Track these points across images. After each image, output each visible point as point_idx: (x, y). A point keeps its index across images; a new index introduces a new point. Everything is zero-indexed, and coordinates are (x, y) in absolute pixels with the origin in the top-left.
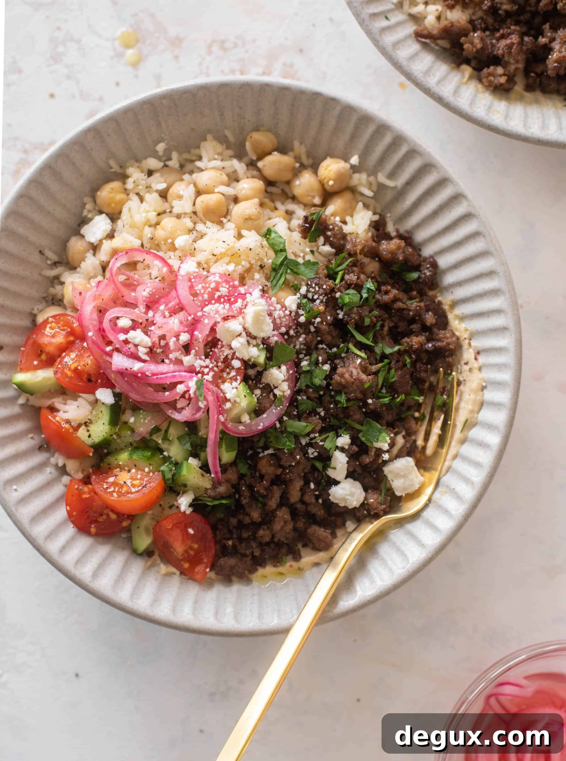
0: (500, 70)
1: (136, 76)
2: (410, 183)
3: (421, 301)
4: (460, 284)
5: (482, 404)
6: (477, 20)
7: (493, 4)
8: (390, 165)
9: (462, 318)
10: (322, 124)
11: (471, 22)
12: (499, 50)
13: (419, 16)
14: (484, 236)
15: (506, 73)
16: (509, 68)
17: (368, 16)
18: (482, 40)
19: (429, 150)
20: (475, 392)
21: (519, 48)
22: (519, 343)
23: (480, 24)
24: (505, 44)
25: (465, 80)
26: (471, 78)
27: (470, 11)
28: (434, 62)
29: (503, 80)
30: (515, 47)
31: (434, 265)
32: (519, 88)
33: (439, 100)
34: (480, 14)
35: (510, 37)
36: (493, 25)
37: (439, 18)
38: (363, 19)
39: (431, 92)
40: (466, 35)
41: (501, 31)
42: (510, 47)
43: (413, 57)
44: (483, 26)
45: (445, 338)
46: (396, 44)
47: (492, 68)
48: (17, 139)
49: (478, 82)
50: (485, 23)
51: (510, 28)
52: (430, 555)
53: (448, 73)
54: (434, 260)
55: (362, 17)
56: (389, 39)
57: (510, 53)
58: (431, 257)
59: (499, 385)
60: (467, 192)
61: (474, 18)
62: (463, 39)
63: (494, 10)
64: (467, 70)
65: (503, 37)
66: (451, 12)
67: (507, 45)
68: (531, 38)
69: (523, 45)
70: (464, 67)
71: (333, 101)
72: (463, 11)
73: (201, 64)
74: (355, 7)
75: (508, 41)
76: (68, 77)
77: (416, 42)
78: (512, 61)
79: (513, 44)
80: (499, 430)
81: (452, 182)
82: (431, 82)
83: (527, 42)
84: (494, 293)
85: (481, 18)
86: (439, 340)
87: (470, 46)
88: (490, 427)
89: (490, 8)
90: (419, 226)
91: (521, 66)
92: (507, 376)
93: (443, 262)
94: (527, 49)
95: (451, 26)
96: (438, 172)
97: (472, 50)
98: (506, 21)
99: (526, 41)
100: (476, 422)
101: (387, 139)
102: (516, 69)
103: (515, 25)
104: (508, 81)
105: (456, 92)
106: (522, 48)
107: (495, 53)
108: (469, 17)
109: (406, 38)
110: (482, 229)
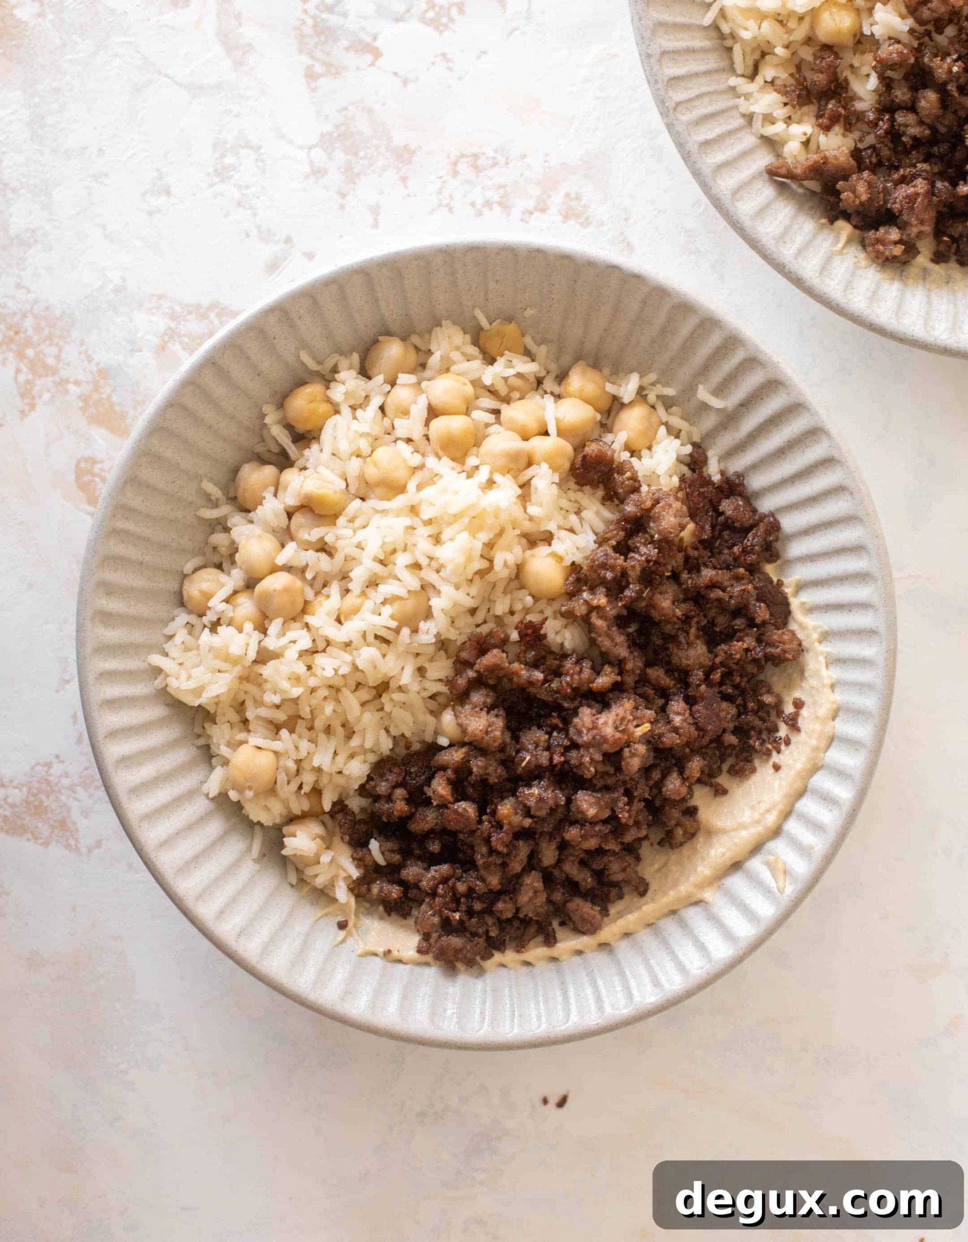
0: (894, 234)
1: (342, 207)
2: (746, 405)
3: (750, 582)
4: (811, 558)
5: (832, 739)
6: (865, 149)
7: (892, 126)
8: (717, 376)
9: (811, 610)
10: (616, 310)
11: (856, 153)
12: (895, 203)
13: (777, 139)
14: (851, 494)
15: (904, 237)
16: (907, 232)
17: (696, 146)
18: (870, 185)
19: (776, 359)
20: (823, 721)
21: (926, 201)
22: (892, 654)
23: (870, 157)
24: (904, 194)
25: (840, 245)
26: (849, 241)
27: (856, 135)
28: (794, 218)
29: (898, 250)
30: (919, 200)
31: (775, 527)
32: (923, 260)
33: (798, 282)
34: (870, 140)
35: (914, 183)
36: (889, 160)
37: (806, 143)
38: (689, 152)
39: (786, 270)
40: (846, 178)
41: (902, 172)
42: (911, 199)
43: (761, 213)
44: (874, 160)
45: (780, 642)
46: (738, 191)
47: (882, 230)
48: (161, 297)
49: (860, 248)
50: (877, 155)
51: (915, 166)
52: (741, 953)
53: (814, 236)
54: (775, 520)
55: (687, 149)
56: (726, 183)
57: (912, 208)
58: (772, 514)
59: (858, 713)
60: (830, 425)
61: (861, 146)
62: (840, 185)
63: (894, 135)
64: (845, 228)
65: (903, 180)
66: (827, 136)
67: (907, 197)
68: (946, 184)
69: (933, 195)
70: (841, 224)
71: (638, 278)
72: (844, 135)
73: (440, 191)
74: (678, 132)
75: (911, 190)
76: (239, 204)
77: (768, 184)
78: (914, 221)
79: (917, 194)
80: (853, 780)
81: (808, 410)
82: (787, 253)
83: (940, 191)
84: (861, 577)
85: (872, 147)
86: (772, 645)
87: (851, 195)
88: (840, 773)
89: (887, 132)
90: (755, 467)
91: (927, 229)
92: (869, 702)
93: (789, 523)
94: (940, 201)
95: (824, 163)
96: (788, 394)
97: (854, 202)
98: (910, 153)
99: (938, 189)
100: (820, 764)
101: (715, 339)
102: (920, 235)
103: (925, 161)
104: (905, 252)
105: (825, 268)
106: (930, 201)
107: (889, 206)
108: (852, 145)
109: (754, 178)
110: (848, 483)
